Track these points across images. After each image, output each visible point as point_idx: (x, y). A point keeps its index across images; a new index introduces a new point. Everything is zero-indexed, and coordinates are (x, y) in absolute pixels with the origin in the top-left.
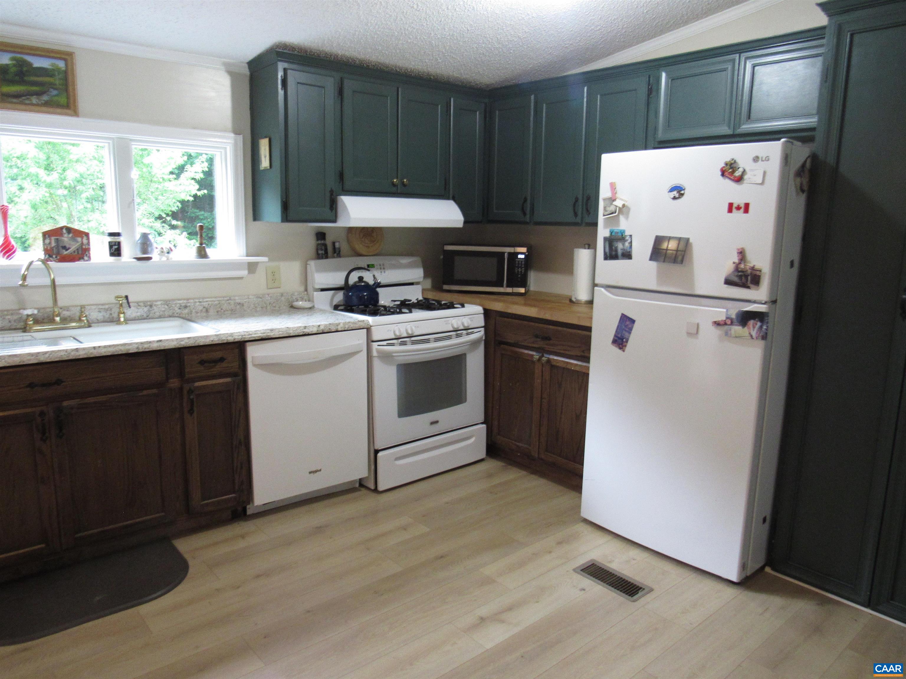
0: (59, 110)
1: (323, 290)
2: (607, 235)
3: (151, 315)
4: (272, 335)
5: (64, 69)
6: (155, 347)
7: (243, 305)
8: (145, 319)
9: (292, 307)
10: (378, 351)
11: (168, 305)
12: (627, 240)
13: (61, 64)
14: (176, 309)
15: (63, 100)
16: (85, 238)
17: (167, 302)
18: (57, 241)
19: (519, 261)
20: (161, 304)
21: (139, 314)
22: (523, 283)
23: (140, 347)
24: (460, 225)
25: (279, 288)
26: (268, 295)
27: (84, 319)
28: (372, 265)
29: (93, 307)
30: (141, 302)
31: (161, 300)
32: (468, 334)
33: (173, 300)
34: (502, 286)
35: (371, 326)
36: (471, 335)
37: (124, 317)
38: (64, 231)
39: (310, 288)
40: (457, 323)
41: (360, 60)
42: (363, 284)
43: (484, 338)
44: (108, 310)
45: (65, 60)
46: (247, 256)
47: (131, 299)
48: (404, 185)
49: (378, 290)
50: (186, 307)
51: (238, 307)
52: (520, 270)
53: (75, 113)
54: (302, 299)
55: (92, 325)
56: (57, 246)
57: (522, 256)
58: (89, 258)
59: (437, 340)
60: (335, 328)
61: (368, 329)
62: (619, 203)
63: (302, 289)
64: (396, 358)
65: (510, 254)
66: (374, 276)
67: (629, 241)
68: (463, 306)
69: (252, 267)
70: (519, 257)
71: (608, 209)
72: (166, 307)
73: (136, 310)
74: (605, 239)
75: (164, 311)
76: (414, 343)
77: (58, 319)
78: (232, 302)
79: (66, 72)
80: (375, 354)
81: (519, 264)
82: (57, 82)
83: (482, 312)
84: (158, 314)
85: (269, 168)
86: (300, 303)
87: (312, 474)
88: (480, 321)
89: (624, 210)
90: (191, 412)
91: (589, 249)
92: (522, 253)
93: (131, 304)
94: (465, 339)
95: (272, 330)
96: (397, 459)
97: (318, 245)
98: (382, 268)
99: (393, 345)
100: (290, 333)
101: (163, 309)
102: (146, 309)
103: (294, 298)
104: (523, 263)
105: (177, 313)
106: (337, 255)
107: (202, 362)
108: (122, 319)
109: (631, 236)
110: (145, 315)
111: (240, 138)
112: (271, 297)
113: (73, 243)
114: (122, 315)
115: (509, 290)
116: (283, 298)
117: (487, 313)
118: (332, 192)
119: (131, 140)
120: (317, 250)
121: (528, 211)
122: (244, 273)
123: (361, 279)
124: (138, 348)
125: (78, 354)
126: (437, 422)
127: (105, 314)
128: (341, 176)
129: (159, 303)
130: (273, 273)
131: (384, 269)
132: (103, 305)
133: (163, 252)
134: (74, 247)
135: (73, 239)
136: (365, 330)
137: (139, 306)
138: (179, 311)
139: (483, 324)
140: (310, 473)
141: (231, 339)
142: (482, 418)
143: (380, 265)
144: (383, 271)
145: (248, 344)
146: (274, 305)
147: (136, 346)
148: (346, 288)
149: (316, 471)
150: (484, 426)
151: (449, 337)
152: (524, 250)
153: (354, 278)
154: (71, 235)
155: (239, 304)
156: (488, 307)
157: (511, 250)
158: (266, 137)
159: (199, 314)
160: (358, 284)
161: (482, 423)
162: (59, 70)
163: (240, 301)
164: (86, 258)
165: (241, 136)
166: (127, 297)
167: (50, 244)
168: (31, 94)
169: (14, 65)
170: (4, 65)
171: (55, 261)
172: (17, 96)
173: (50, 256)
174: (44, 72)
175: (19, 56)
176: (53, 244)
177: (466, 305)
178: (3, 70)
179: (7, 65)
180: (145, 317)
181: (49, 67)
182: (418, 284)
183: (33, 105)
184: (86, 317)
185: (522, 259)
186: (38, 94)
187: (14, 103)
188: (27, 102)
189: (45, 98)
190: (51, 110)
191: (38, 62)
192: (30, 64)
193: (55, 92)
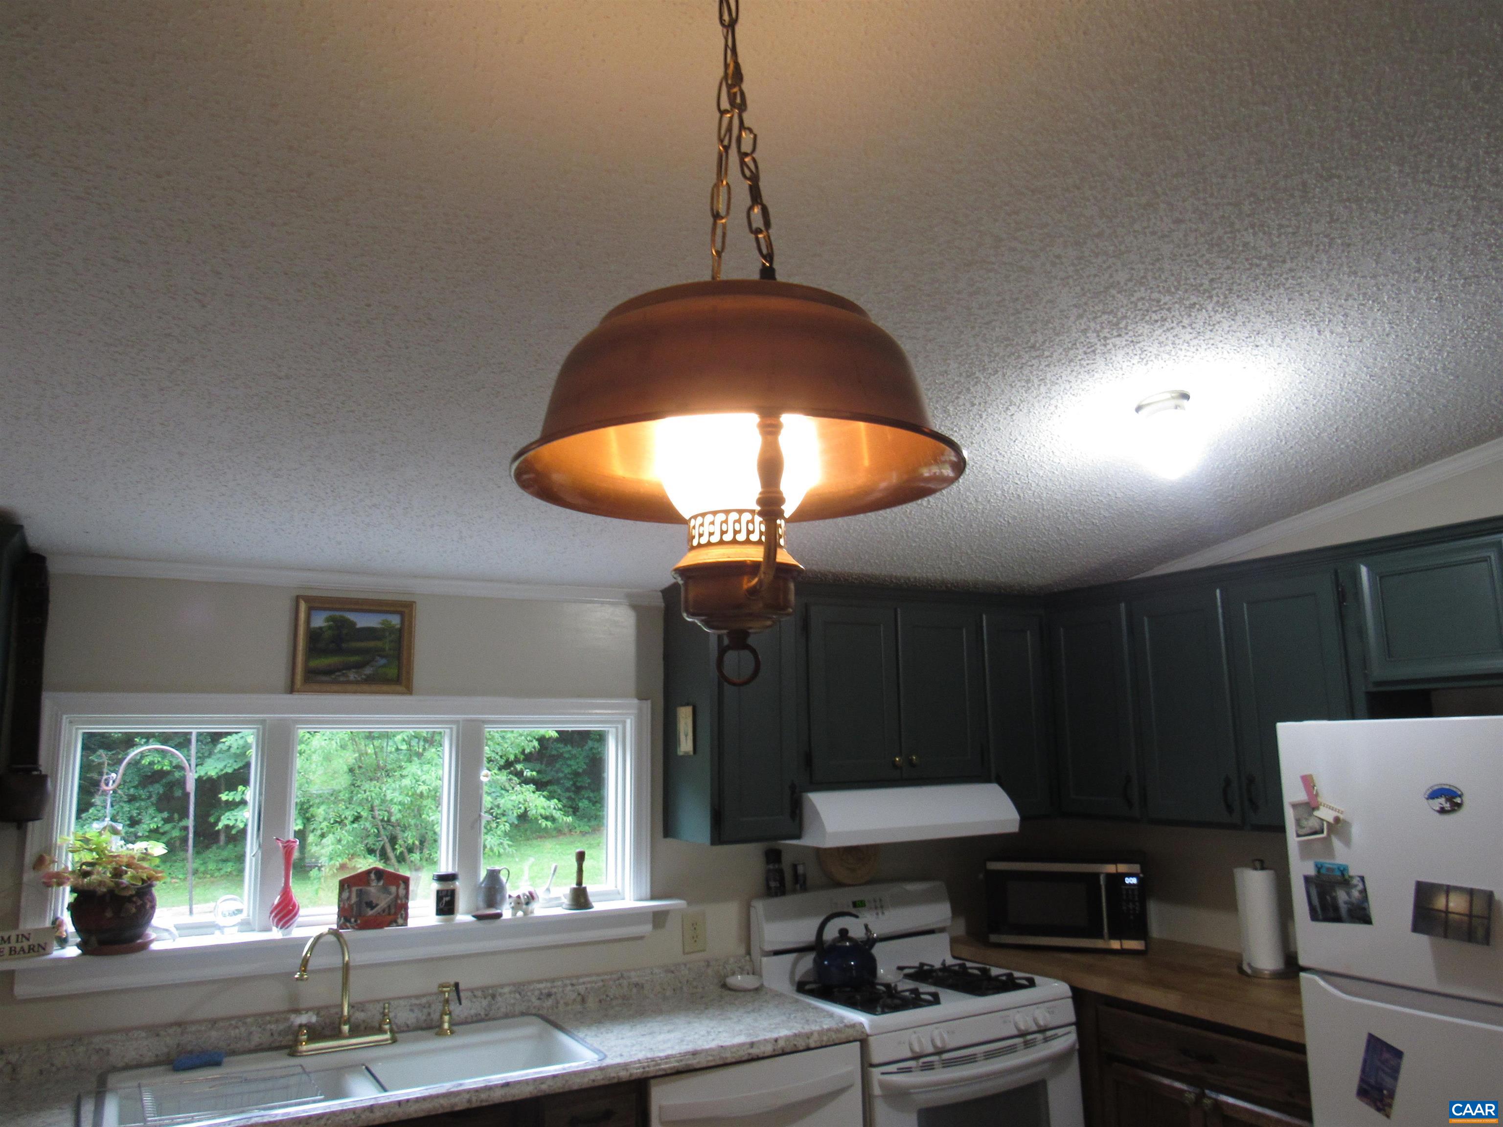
0: (385, 688)
1: (777, 953)
2: (1311, 871)
3: (491, 1014)
4: (695, 1061)
5: (398, 626)
7: (643, 987)
8: (482, 1020)
9: (724, 986)
10: (883, 1085)
11: (520, 994)
12: (1356, 886)
13: (395, 620)
14: (534, 999)
15: (392, 672)
16: (402, 886)
17: (519, 988)
18: (360, 894)
19: (1127, 889)
20: (510, 993)
21: (473, 1012)
22: (1140, 930)
23: (474, 1098)
24: (1014, 828)
25: (704, 950)
26: (685, 965)
27: (387, 1027)
28: (861, 901)
29: (402, 1002)
30: (477, 989)
31: (509, 985)
32: (1046, 1040)
33: (530, 983)
34: (1099, 935)
35: (869, 1036)
36: (1052, 1041)
37: (450, 1021)
38: (373, 876)
39: (755, 951)
40: (1024, 1020)
41: (834, 574)
42: (848, 944)
43: (1077, 1047)
44: (424, 1007)
45: (402, 614)
46: (653, 898)
47: (462, 988)
48: (911, 764)
49: (875, 950)
50: (549, 995)
51: (635, 990)
52: (1131, 906)
53: (408, 690)
54: (742, 971)
55: (399, 1037)
56: (359, 903)
57: (1133, 881)
58: (406, 918)
59: (987, 1056)
60: (805, 1042)
61: (863, 1042)
62: (1326, 814)
63: (742, 951)
64: (915, 1098)
65: (1109, 876)
66: (866, 926)
67: (1360, 887)
68: (1031, 984)
69: (659, 918)
70: (1126, 882)
71: (1304, 823)
72: (517, 996)
73: (470, 1005)
74: (1307, 879)
75: (514, 1004)
76: (947, 1064)
77: (346, 1028)
78: (625, 982)
79: (401, 630)
80: (877, 1090)
81: (1128, 894)
82: (387, 646)
83: (1070, 994)
84: (503, 1010)
85: (692, 753)
86: (738, 980)
89: (1338, 826)
91: (1263, 868)
92: (1131, 875)
93: (462, 996)
94: (1041, 1050)
97: (769, 871)
98: (879, 906)
99: (908, 1070)
101: (512, 1001)
102: (485, 1003)
103: (729, 967)
104: (1136, 893)
105: (534, 1007)
106: (801, 887)
108: (446, 1025)
109: (1362, 879)
110: (483, 1014)
111: (647, 705)
112: (689, 969)
113: (383, 896)
114: (446, 1018)
115: (1115, 945)
116: (710, 971)
117: (1079, 996)
118: (793, 787)
119: (485, 721)
120: (767, 880)
121: (1136, 799)
122: (647, 928)
123: (844, 933)
127: (420, 1015)
128: (808, 760)
129: (506, 990)
130: (694, 926)
131: (882, 907)
132: (417, 997)
133: (519, 903)
134: (383, 902)
135: (385, 889)
136: (858, 1044)
137: (475, 996)
138: (537, 1003)
143: (875, 901)
144: (880, 912)
145: (653, 1083)
146: (695, 984)
148: (818, 948)
151: (1011, 1049)
152: (1136, 868)
153: (831, 933)
154: (381, 883)
155: (636, 985)
156: (1079, 985)
157: (1111, 868)
158: (687, 704)
159: (569, 1008)
160: (840, 944)
162: (390, 629)
163: (637, 979)
164: (400, 921)
165: (649, 702)
166: (457, 985)
167: (349, 898)
168: (348, 667)
169: (330, 627)
170: (314, 628)
171: (353, 928)
172: (328, 672)
173: (347, 920)
174: (370, 633)
175: (337, 614)
176: (354, 899)
177: (1038, 979)
178: (314, 636)
179: (321, 628)
180: (483, 1016)
181: (379, 626)
182: (942, 930)
183: (349, 682)
184: (390, 1023)
185: (1134, 885)
186: (359, 666)
187: (323, 682)
188: (342, 679)
189: (368, 671)
190: (374, 687)
191: (363, 621)
192: (353, 624)
193: (383, 661)
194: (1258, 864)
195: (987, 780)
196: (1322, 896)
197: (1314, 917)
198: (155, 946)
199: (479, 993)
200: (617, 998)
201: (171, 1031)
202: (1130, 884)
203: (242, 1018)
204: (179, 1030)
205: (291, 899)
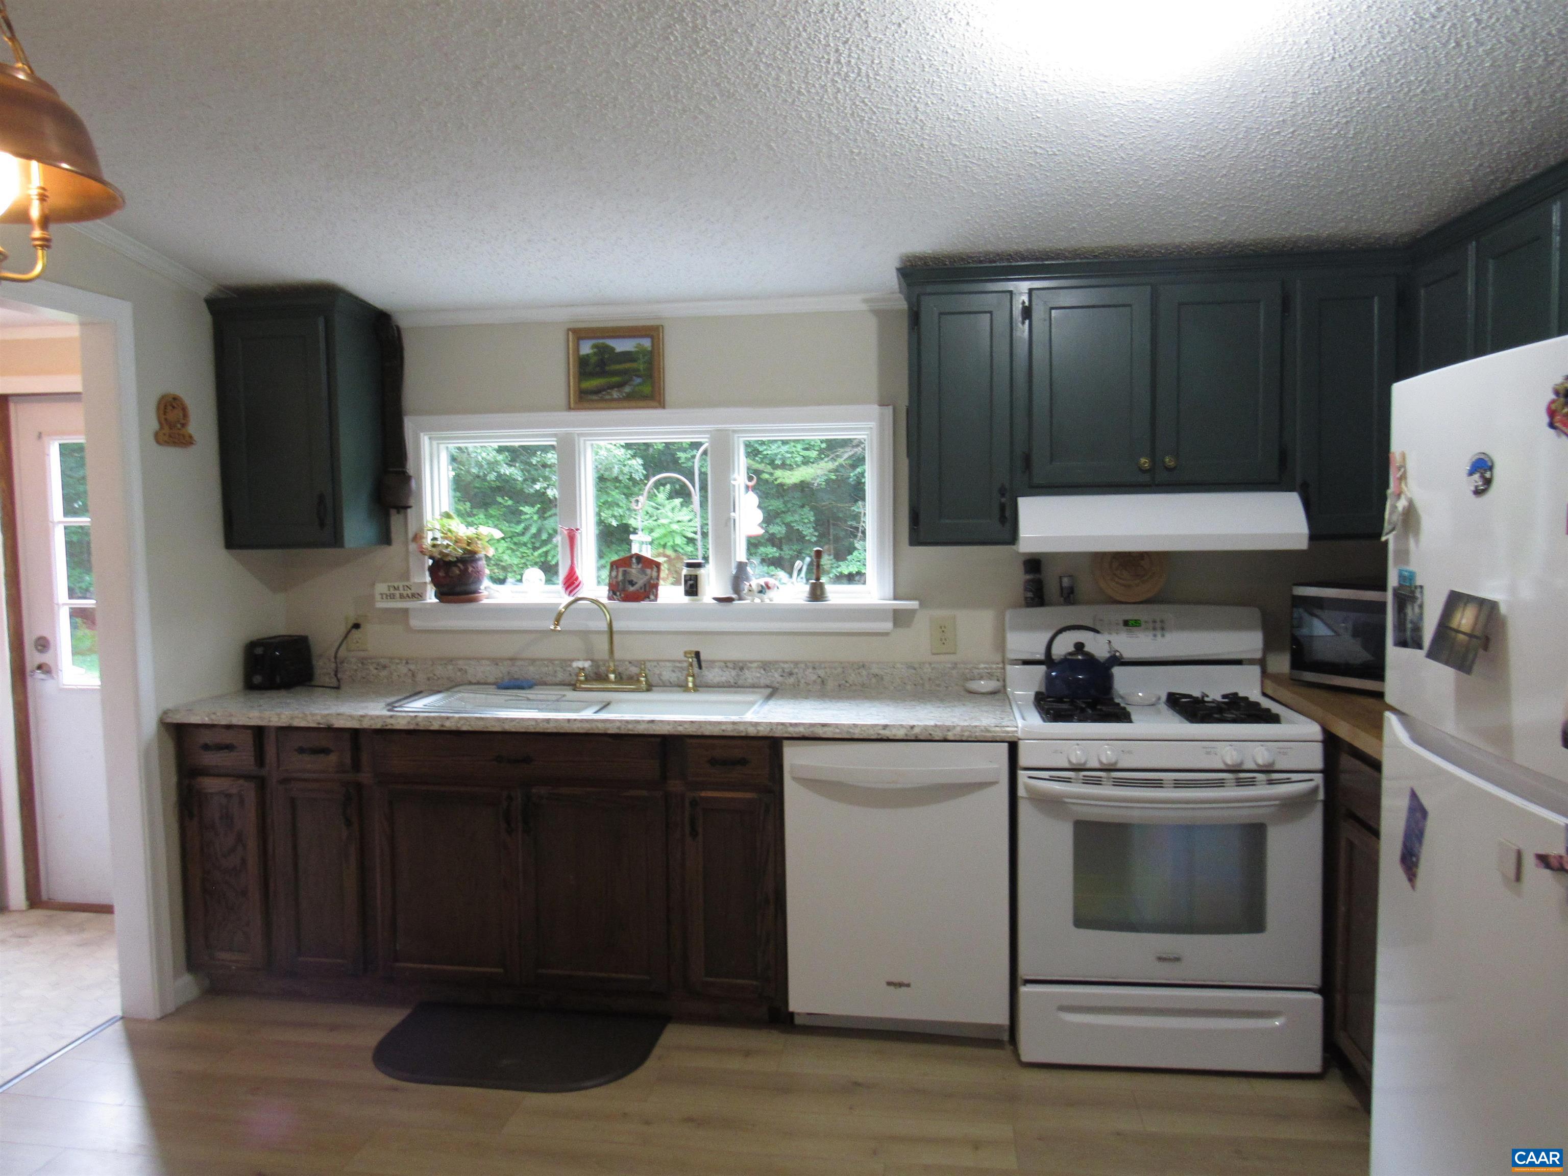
0: (641, 404)
1: (1026, 662)
2: (1397, 582)
3: (740, 682)
4: (820, 732)
5: (650, 349)
6: (641, 729)
7: (882, 679)
8: (731, 687)
10: (1028, 789)
11: (764, 670)
13: (646, 343)
14: (776, 675)
15: (647, 390)
16: (655, 569)
17: (766, 666)
18: (625, 573)
20: (756, 668)
21: (724, 679)
23: (623, 727)
24: (1302, 544)
25: (954, 653)
26: (930, 664)
27: (643, 679)
28: (1137, 621)
29: (668, 664)
30: (730, 661)
31: (757, 661)
32: (1271, 782)
33: (777, 662)
35: (1019, 739)
36: (1280, 785)
37: (694, 683)
38: (634, 560)
40: (1237, 755)
42: (1080, 657)
43: (1321, 796)
45: (652, 337)
46: (895, 598)
47: (702, 657)
48: (1165, 467)
49: (1117, 671)
50: (791, 674)
51: (874, 680)
53: (662, 405)
54: (990, 676)
55: (653, 688)
56: (624, 581)
58: (656, 596)
59: (1178, 784)
60: (940, 735)
61: (1013, 745)
63: (994, 658)
64: (1074, 808)
66: (1110, 643)
67: (1420, 600)
69: (900, 618)
72: (763, 672)
73: (721, 673)
74: (1395, 592)
75: (760, 678)
77: (612, 676)
78: (865, 672)
79: (651, 352)
82: (641, 367)
83: (1321, 737)
84: (750, 681)
86: (980, 684)
87: (892, 988)
88: (1314, 757)
90: (694, 833)
93: (703, 664)
94: (1262, 790)
95: (824, 725)
96: (1062, 1008)
97: (1027, 582)
98: (1159, 627)
99: (1067, 780)
100: (854, 734)
101: (758, 675)
102: (734, 673)
103: (975, 672)
105: (778, 683)
106: (1065, 600)
107: (713, 762)
108: (690, 685)
109: (1422, 589)
110: (732, 681)
111: (889, 411)
112: (933, 669)
113: (641, 576)
114: (691, 679)
116: (954, 672)
117: (1332, 743)
118: (1002, 492)
119: (734, 431)
120: (1025, 590)
122: (888, 626)
123: (1079, 647)
124: (619, 728)
125: (546, 725)
126: (1177, 958)
127: (679, 674)
128: (1027, 460)
129: (755, 665)
130: (942, 629)
131: (1163, 629)
134: (641, 581)
135: (642, 571)
136: (1006, 745)
137: (727, 666)
138: (780, 679)
139: (1319, 764)
140: (889, 984)
141: (752, 731)
142: (1315, 978)
143: (1154, 622)
144: (1159, 633)
145: (785, 743)
146: (937, 682)
147: (618, 724)
148: (1048, 661)
149: (900, 985)
150: (1318, 997)
151: (1220, 784)
154: (640, 566)
155: (876, 676)
159: (810, 687)
161: (1314, 990)
162: (643, 352)
163: (878, 671)
164: (652, 597)
165: (891, 407)
166: (697, 654)
167: (617, 577)
168: (612, 387)
169: (595, 354)
170: (583, 355)
171: (618, 600)
172: (597, 391)
173: (615, 593)
174: (627, 356)
175: (601, 341)
176: (620, 577)
177: (1288, 716)
178: (583, 362)
179: (588, 355)
180: (733, 684)
181: (633, 349)
182: (1248, 662)
183: (613, 400)
184: (646, 677)
186: (620, 385)
187: (592, 401)
188: (608, 397)
189: (627, 389)
190: (633, 404)
191: (621, 346)
192: (613, 349)
193: (639, 380)
196: (1400, 612)
197: (1396, 641)
198: (485, 601)
199: (730, 665)
200: (855, 685)
201: (505, 663)
203: (551, 661)
204: (509, 662)
205: (575, 573)
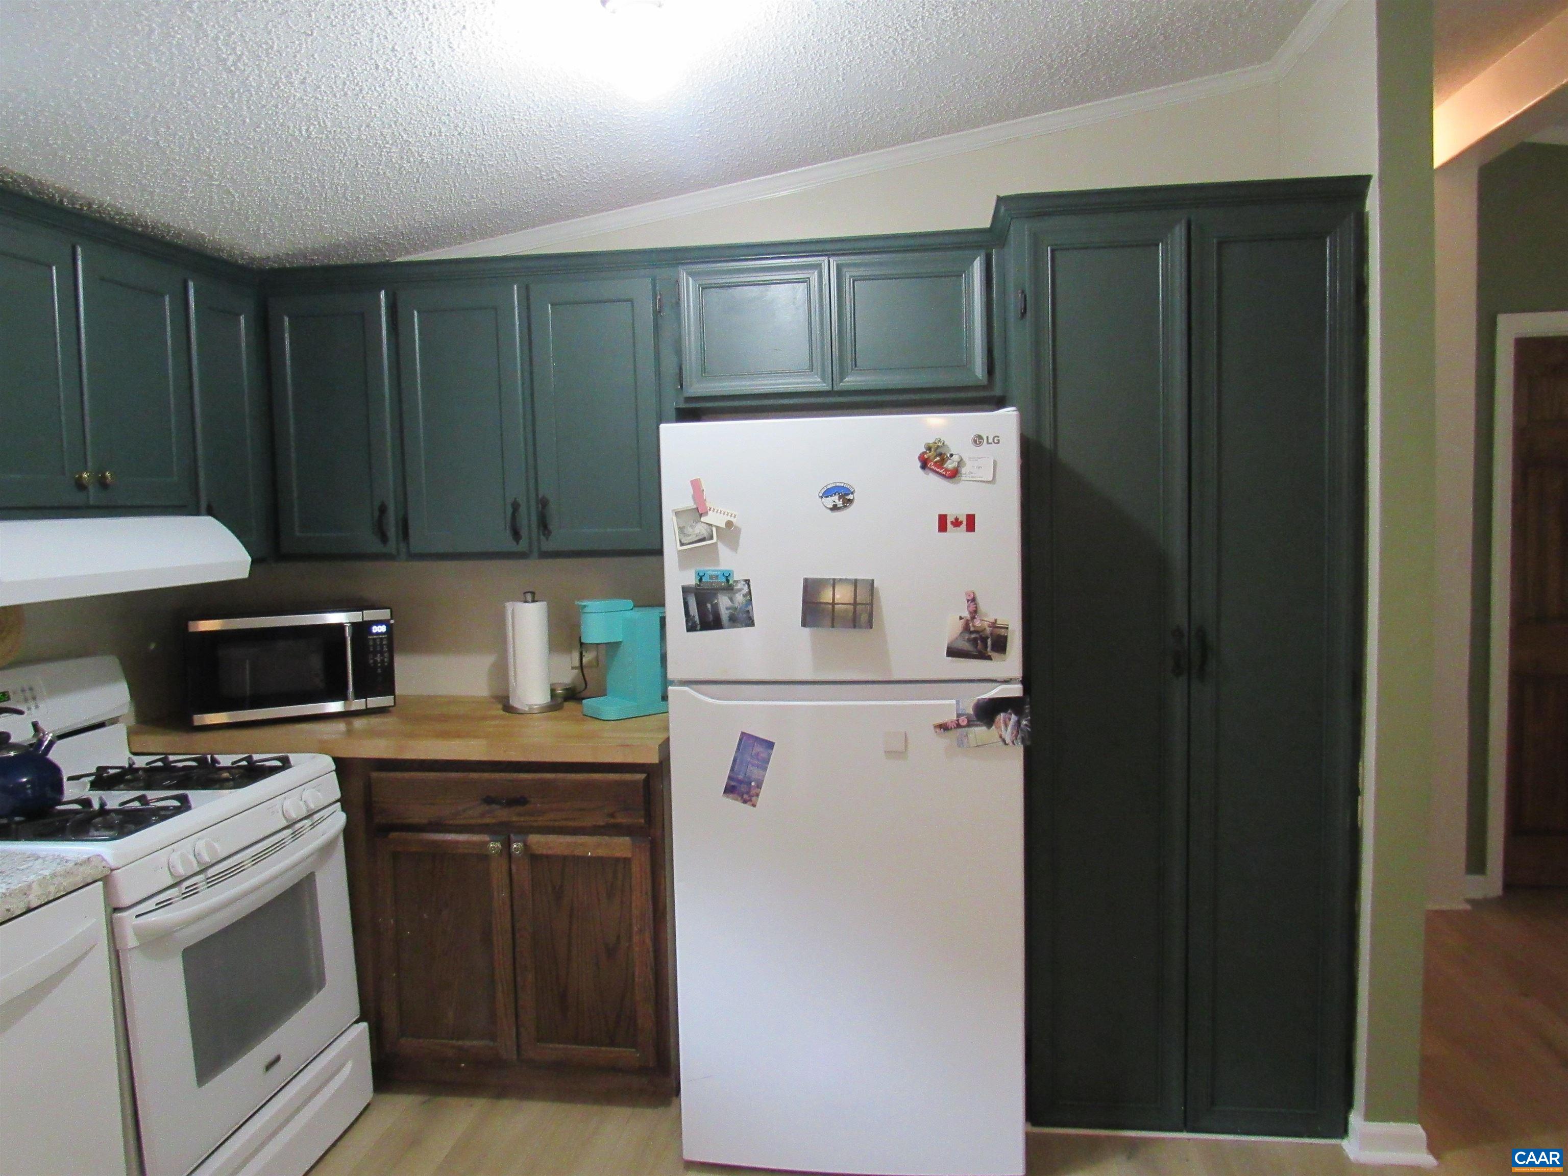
10: (139, 933)
12: (740, 590)
19: (374, 639)
22: (387, 685)
24: (244, 573)
28: (4, 693)
32: (313, 826)
34: (344, 697)
35: (112, 870)
36: (319, 826)
42: (11, 751)
43: (343, 826)
49: (52, 752)
52: (378, 658)
57: (382, 629)
59: (257, 859)
61: (107, 880)
62: (716, 519)
65: (355, 625)
66: (35, 724)
67: (746, 590)
68: (286, 764)
70: (374, 631)
71: (689, 530)
76: (212, 882)
80: (131, 941)
81: (375, 645)
83: (332, 766)
88: (331, 789)
89: (730, 532)
91: (533, 601)
92: (378, 623)
98: (30, 696)
104: (385, 642)
109: (747, 582)
115: (361, 704)
117: (343, 767)
121: (392, 531)
123: (4, 739)
126: (278, 1059)
131: (34, 698)
136: (100, 883)
139: (337, 794)
143: (24, 691)
144: (32, 705)
150: (364, 1025)
151: (279, 846)
152: (385, 614)
156: (345, 755)
157: (357, 617)
161: (357, 1022)
177: (292, 757)
182: (114, 721)
185: (382, 633)
194: (529, 597)
195: (197, 513)
196: (701, 605)
197: (691, 628)
202: (377, 634)
